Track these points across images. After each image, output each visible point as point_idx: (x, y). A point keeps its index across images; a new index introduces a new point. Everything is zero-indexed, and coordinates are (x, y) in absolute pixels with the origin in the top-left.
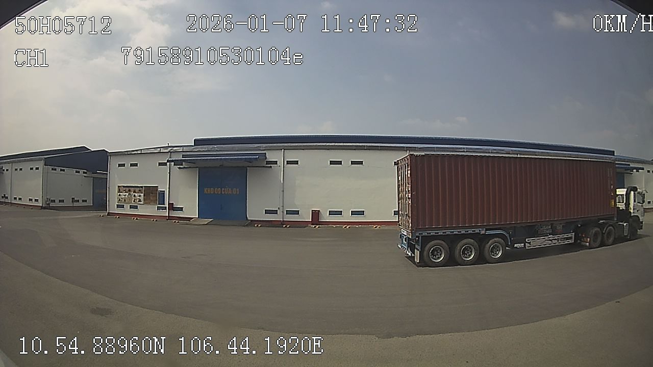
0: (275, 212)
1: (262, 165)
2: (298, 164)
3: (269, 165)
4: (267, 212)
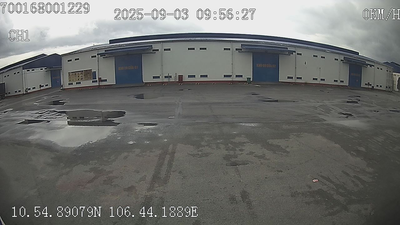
0: (159, 77)
1: (150, 52)
2: (170, 50)
3: (154, 52)
4: (154, 77)
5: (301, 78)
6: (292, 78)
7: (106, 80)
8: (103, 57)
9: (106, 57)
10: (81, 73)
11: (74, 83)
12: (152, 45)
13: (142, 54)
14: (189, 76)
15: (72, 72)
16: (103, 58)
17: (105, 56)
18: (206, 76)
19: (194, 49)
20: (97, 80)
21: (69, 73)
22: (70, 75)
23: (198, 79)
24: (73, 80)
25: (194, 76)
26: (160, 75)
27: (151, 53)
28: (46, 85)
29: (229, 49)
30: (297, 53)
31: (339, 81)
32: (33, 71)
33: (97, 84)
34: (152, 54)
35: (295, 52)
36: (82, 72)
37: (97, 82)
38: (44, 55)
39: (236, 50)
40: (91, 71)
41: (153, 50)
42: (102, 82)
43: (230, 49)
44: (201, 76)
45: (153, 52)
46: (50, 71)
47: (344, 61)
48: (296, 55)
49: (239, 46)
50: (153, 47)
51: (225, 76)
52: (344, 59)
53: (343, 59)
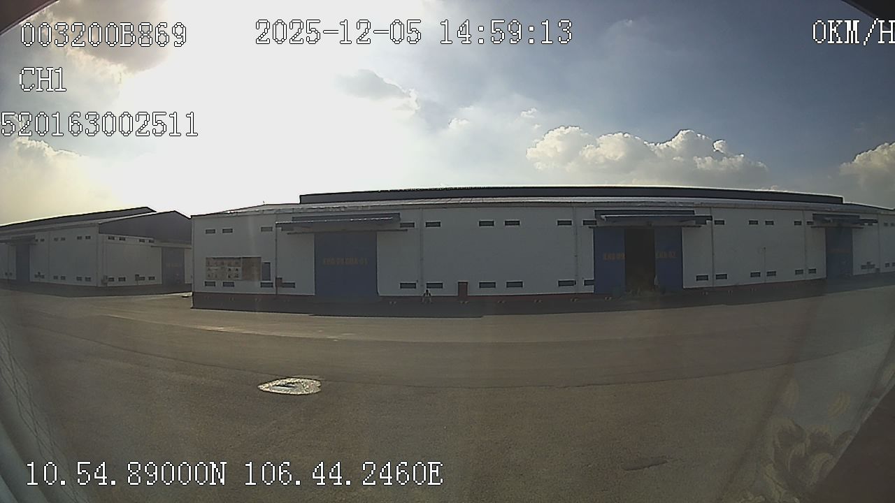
5: (725, 276)
6: (706, 278)
7: (293, 285)
8: (288, 232)
9: (296, 233)
10: (237, 263)
11: (219, 284)
12: (399, 214)
13: (378, 233)
14: (482, 285)
15: (214, 258)
16: (288, 234)
17: (292, 230)
18: (520, 284)
19: (492, 224)
20: (272, 283)
21: (207, 258)
22: (209, 263)
23: (501, 291)
24: (216, 277)
25: (493, 285)
26: (417, 281)
27: (398, 230)
28: (150, 278)
29: (569, 223)
30: (715, 221)
31: (806, 272)
32: (121, 241)
33: (272, 291)
34: (398, 232)
35: (712, 220)
36: (238, 261)
37: (272, 287)
38: (148, 209)
39: (584, 224)
40: (260, 262)
41: (401, 224)
42: (283, 287)
43: (571, 221)
44: (509, 285)
45: (402, 229)
46: (163, 247)
47: (815, 225)
48: (712, 227)
49: (590, 215)
50: (401, 216)
51: (561, 284)
52: (814, 219)
53: (812, 221)
